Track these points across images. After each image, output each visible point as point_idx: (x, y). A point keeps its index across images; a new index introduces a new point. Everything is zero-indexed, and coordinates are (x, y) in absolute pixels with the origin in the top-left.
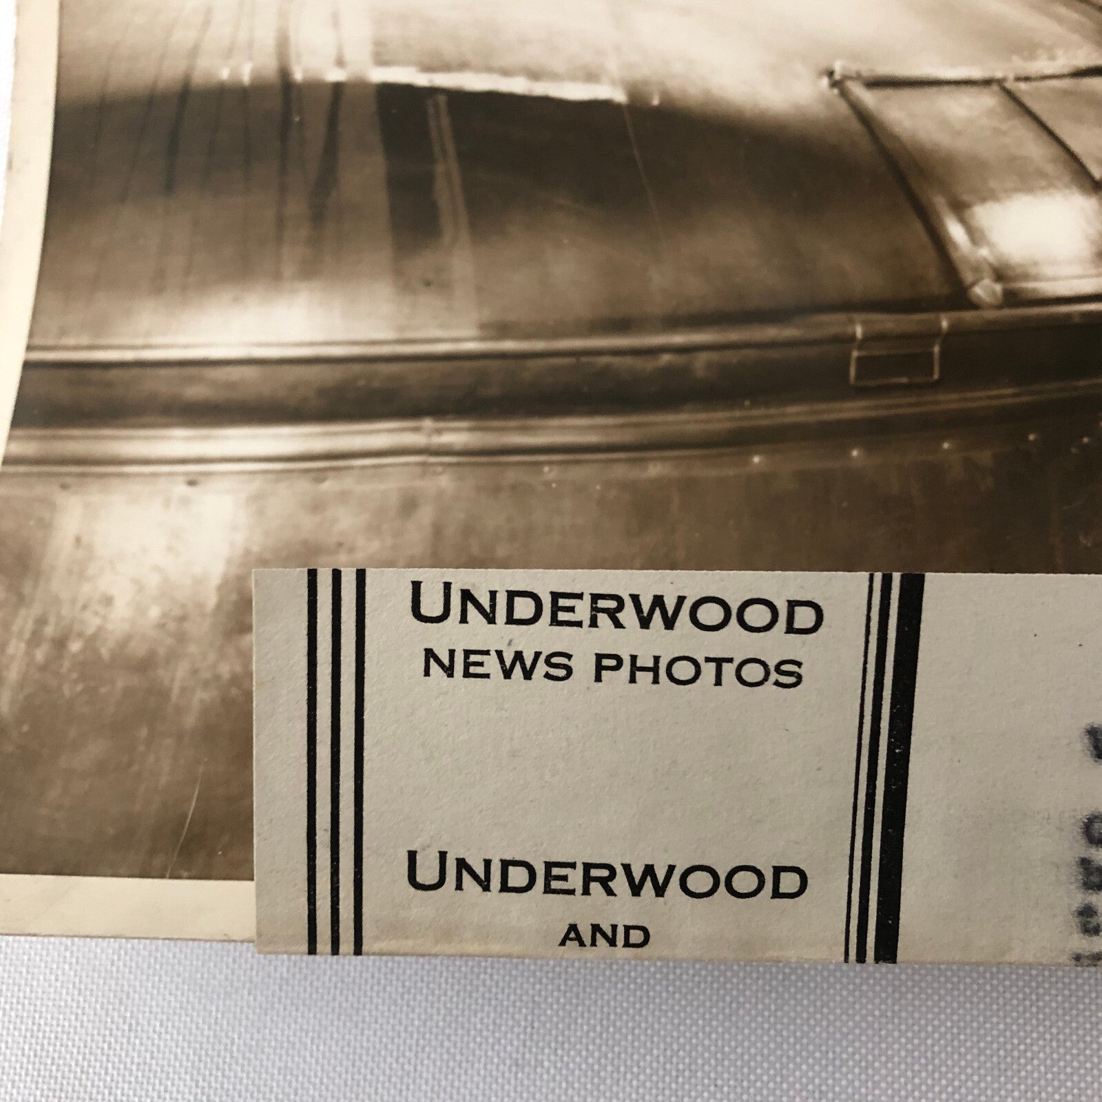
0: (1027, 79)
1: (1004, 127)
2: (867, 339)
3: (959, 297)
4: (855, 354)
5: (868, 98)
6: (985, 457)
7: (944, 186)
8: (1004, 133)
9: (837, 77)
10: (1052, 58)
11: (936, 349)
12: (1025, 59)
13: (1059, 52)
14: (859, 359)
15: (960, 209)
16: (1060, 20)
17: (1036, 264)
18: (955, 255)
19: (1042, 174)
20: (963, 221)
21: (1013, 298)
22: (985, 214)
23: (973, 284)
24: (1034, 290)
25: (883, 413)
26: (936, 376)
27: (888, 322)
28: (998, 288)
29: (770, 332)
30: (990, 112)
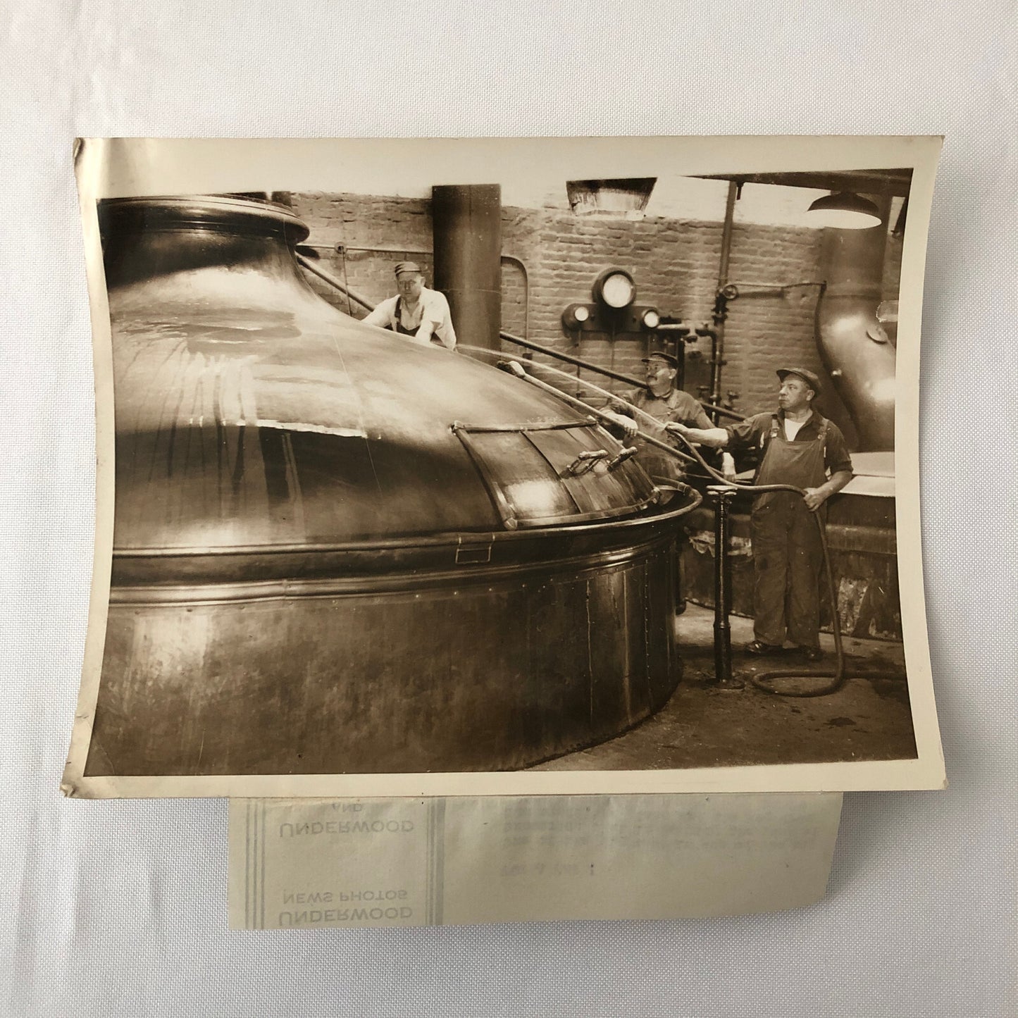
0: (533, 430)
1: (522, 451)
2: (463, 544)
3: (501, 526)
4: (458, 550)
5: (467, 437)
6: (504, 594)
7: (497, 478)
8: (523, 454)
9: (455, 428)
10: (543, 421)
11: (490, 548)
12: (532, 421)
13: (546, 418)
14: (459, 552)
15: (503, 487)
16: (546, 404)
17: (531, 511)
18: (499, 507)
19: (537, 472)
20: (504, 493)
21: (521, 526)
22: (512, 489)
23: (506, 520)
24: (530, 522)
25: (467, 576)
26: (489, 560)
27: (472, 537)
28: (516, 521)
29: (425, 541)
30: (517, 445)
